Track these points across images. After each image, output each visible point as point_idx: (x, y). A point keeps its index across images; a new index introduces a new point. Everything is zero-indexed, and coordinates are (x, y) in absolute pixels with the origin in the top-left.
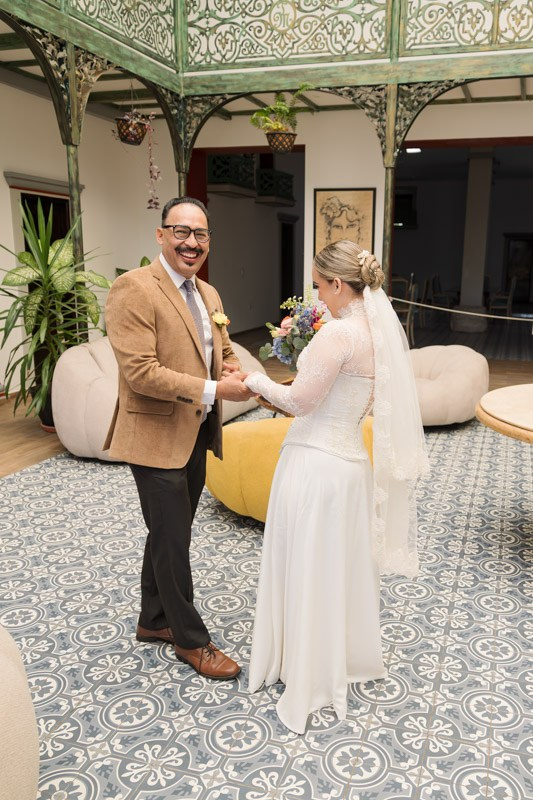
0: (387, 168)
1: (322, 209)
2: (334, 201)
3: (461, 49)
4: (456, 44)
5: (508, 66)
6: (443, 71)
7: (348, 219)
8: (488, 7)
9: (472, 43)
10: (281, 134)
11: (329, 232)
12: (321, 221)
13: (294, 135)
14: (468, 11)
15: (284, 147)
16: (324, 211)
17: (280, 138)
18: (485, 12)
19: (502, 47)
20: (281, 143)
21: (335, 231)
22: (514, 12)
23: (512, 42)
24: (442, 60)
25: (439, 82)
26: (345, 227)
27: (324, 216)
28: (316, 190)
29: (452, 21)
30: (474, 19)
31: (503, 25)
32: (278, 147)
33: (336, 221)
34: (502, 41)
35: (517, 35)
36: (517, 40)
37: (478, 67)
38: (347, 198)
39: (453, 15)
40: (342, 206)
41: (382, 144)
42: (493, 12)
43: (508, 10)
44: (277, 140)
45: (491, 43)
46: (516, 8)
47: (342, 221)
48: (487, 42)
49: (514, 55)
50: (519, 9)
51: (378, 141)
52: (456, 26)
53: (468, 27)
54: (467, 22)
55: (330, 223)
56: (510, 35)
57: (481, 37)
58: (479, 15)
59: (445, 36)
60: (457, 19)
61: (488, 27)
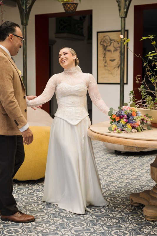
0: (122, 18)
1: (101, 42)
2: (107, 37)
7: (114, 47)
10: (69, 4)
11: (105, 54)
12: (101, 48)
13: (77, 4)
15: (71, 10)
16: (102, 43)
17: (69, 6)
20: (69, 8)
21: (108, 53)
26: (112, 51)
27: (102, 46)
28: (98, 33)
32: (68, 10)
33: (108, 48)
38: (113, 36)
40: (111, 40)
41: (119, 6)
44: (67, 6)
47: (111, 48)
51: (117, 4)
55: (105, 49)
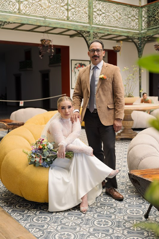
3: (10, 12)
4: (8, 11)
5: (25, 21)
6: (6, 18)
8: (17, 2)
9: (13, 11)
14: (11, 2)
18: (16, 3)
19: (22, 15)
22: (24, 5)
23: (25, 14)
24: (6, 15)
25: (5, 22)
29: (6, 3)
30: (13, 4)
31: (22, 8)
34: (22, 13)
35: (26, 12)
36: (26, 13)
37: (17, 19)
39: (6, 2)
42: (19, 3)
43: (23, 4)
45: (19, 13)
46: (25, 4)
48: (17, 12)
49: (26, 18)
50: (26, 4)
52: (8, 5)
53: (12, 6)
54: (11, 5)
56: (24, 11)
57: (15, 10)
58: (14, 4)
59: (5, 8)
60: (8, 3)
61: (17, 8)
